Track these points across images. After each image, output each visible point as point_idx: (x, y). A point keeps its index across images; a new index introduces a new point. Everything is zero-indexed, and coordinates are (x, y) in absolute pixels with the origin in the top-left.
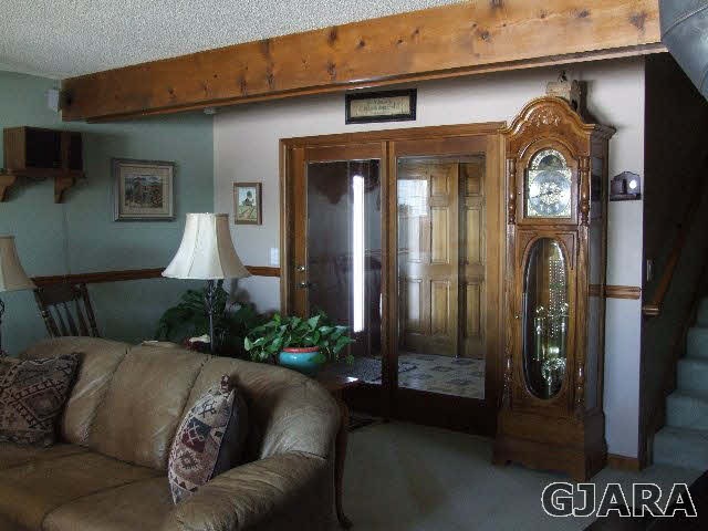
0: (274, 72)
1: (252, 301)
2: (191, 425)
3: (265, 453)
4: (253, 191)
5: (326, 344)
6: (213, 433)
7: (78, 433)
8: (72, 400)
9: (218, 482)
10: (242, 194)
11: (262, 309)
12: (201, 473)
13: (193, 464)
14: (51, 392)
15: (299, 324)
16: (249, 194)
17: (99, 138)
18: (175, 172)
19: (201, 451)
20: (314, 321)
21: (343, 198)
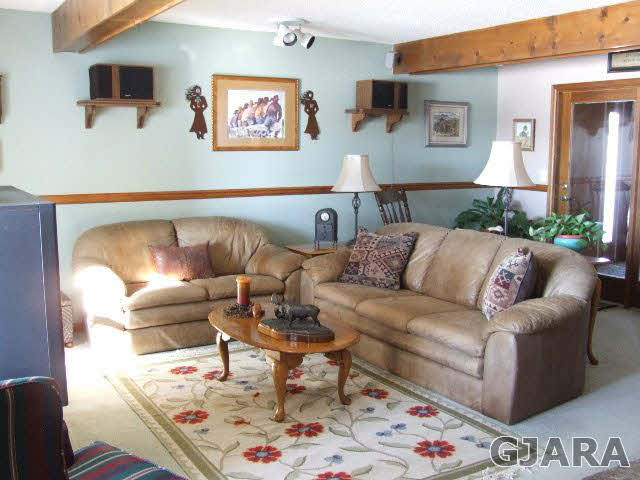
0: (557, 40)
1: (524, 210)
2: (501, 273)
3: (546, 295)
4: (529, 125)
5: (588, 234)
6: (515, 277)
7: (414, 284)
8: (410, 263)
9: (520, 306)
10: (520, 127)
11: (531, 216)
12: (507, 302)
13: (502, 296)
14: (399, 256)
15: (569, 220)
16: (525, 127)
17: (417, 85)
18: (469, 110)
19: (507, 288)
20: (580, 218)
21: (599, 131)
